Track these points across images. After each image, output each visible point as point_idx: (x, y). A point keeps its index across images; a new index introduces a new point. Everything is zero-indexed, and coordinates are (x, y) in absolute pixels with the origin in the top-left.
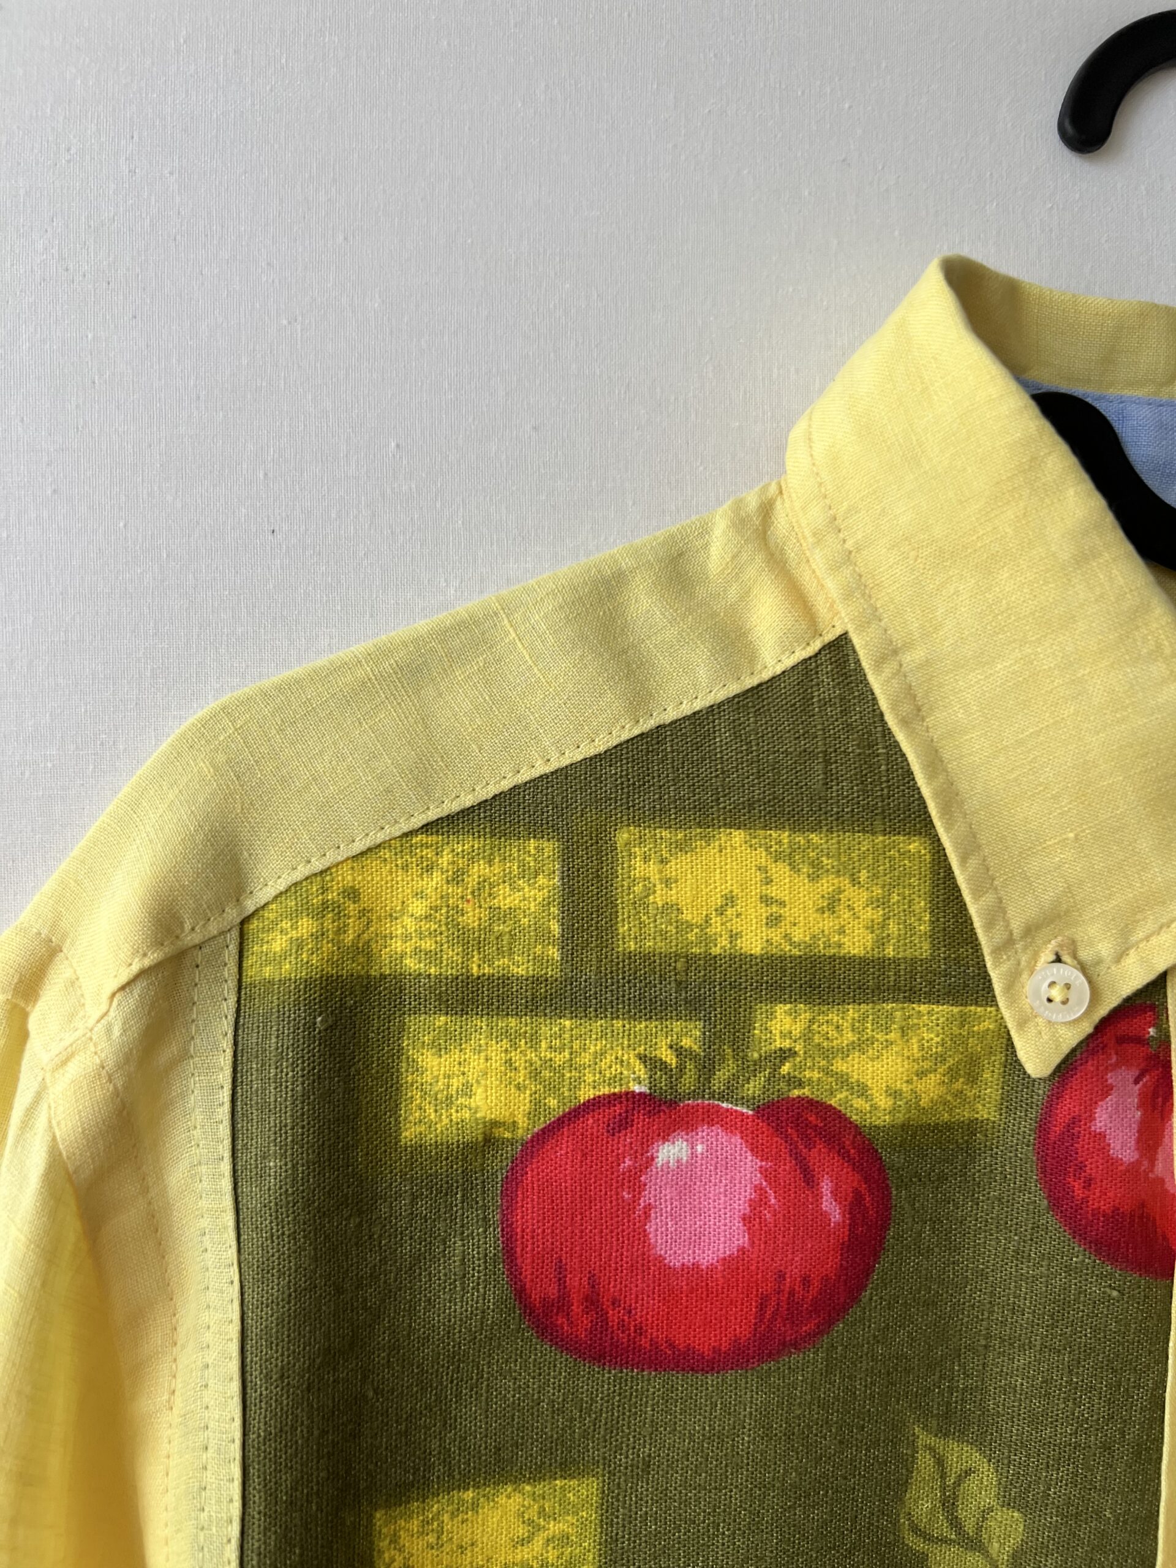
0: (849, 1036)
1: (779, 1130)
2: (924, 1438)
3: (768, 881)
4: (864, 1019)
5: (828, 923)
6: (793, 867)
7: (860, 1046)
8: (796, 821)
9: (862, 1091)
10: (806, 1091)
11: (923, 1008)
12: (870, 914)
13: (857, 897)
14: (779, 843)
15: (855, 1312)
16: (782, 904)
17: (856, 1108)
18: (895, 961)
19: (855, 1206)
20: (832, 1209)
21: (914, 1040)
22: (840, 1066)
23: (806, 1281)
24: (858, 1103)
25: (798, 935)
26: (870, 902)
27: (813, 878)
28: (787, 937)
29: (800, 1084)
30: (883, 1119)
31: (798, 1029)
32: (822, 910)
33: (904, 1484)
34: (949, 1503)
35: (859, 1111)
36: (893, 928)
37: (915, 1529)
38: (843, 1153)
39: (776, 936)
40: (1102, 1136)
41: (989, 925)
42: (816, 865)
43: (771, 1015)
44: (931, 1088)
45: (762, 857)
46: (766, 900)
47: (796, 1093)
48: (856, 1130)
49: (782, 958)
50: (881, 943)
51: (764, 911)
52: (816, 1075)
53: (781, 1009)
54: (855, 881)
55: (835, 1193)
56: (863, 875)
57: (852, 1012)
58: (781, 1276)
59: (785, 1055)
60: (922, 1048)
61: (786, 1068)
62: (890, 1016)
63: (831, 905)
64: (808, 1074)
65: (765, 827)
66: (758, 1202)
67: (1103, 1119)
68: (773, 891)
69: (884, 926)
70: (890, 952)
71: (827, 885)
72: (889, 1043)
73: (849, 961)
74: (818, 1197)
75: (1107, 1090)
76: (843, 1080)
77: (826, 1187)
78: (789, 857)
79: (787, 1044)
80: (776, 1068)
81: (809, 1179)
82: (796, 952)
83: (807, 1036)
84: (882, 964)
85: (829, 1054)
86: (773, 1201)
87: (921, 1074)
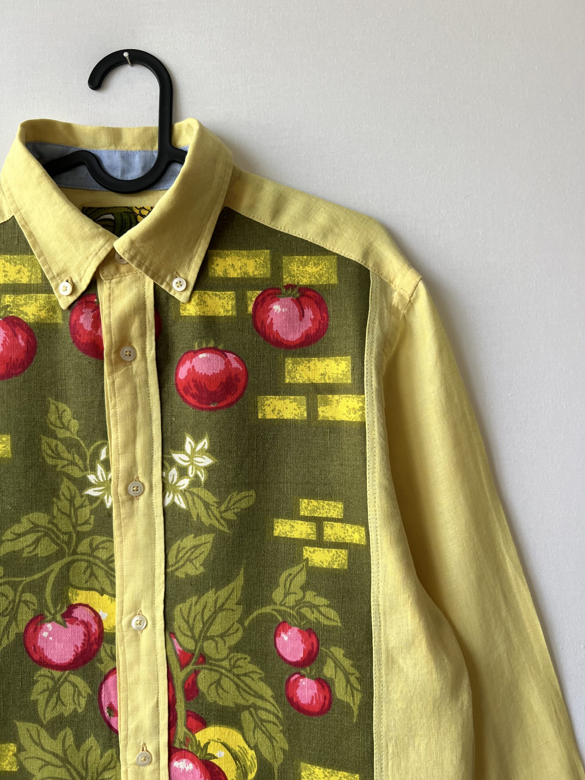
0: (23, 302)
1: (8, 324)
2: (52, 401)
3: (5, 267)
4: (27, 297)
5: (18, 276)
6: (10, 263)
7: (26, 304)
8: (11, 253)
9: (26, 314)
10: (13, 315)
11: (40, 295)
12: (29, 274)
13: (25, 270)
14: (7, 258)
15: (30, 368)
16: (8, 272)
17: (25, 318)
18: (34, 284)
19: (27, 342)
20: (22, 343)
21: (38, 303)
22: (21, 309)
23: (17, 360)
24: (26, 317)
25: (11, 279)
26: (28, 271)
27: (15, 266)
28: (9, 279)
29: (12, 313)
30: (32, 321)
31: (11, 300)
32: (17, 273)
33: (47, 412)
34: (60, 418)
35: (26, 319)
36: (33, 277)
37: (51, 423)
38: (23, 329)
39: (6, 279)
40: (82, 324)
41: (48, 273)
42: (15, 263)
43: (5, 297)
44: (43, 314)
45: (3, 261)
46: (4, 271)
47: (11, 315)
48: (26, 324)
49: (8, 284)
50: (30, 280)
51: (4, 274)
52: (15, 311)
53: (7, 296)
54: (24, 266)
55: (22, 339)
56: (26, 265)
57: (24, 296)
58: (11, 358)
59: (8, 306)
60: (40, 304)
61: (8, 309)
62: (32, 297)
63: (19, 272)
64: (14, 310)
65: (5, 254)
66: (5, 341)
67: (82, 320)
68: (6, 269)
69: (31, 276)
70: (32, 282)
71: (18, 267)
72: (32, 303)
73: (23, 284)
74: (18, 339)
75: (82, 313)
76: (22, 312)
77: (20, 337)
78: (9, 261)
79: (9, 304)
80: (6, 309)
81: (16, 335)
82: (11, 283)
83: (13, 302)
84: (30, 285)
85: (18, 306)
86: (8, 340)
87: (40, 310)
